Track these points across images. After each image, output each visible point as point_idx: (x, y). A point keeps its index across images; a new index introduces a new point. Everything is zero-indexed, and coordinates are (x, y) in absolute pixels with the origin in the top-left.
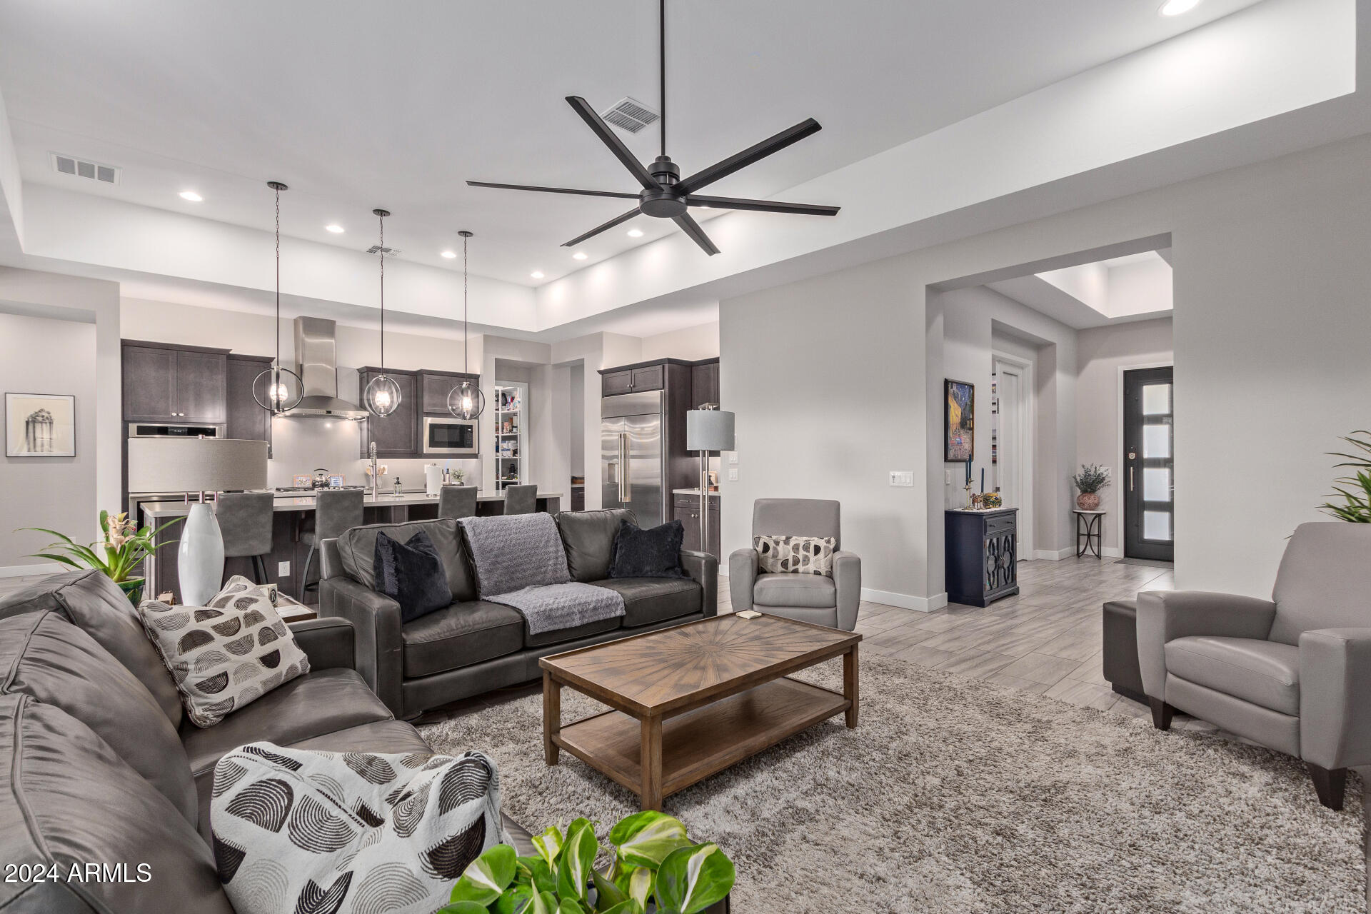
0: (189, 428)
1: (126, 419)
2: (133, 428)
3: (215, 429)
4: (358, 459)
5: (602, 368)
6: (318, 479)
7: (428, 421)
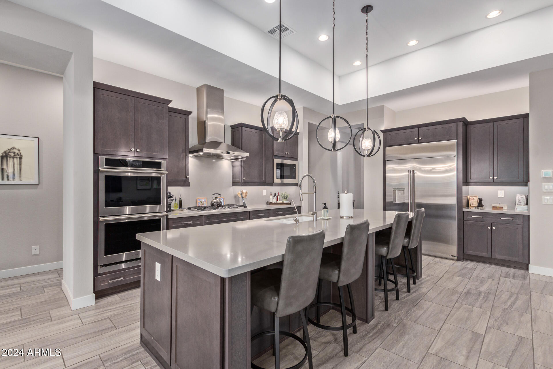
0: (143, 162)
1: (96, 152)
2: (102, 159)
3: (161, 163)
4: (231, 187)
5: (383, 129)
6: (215, 201)
7: (276, 161)
